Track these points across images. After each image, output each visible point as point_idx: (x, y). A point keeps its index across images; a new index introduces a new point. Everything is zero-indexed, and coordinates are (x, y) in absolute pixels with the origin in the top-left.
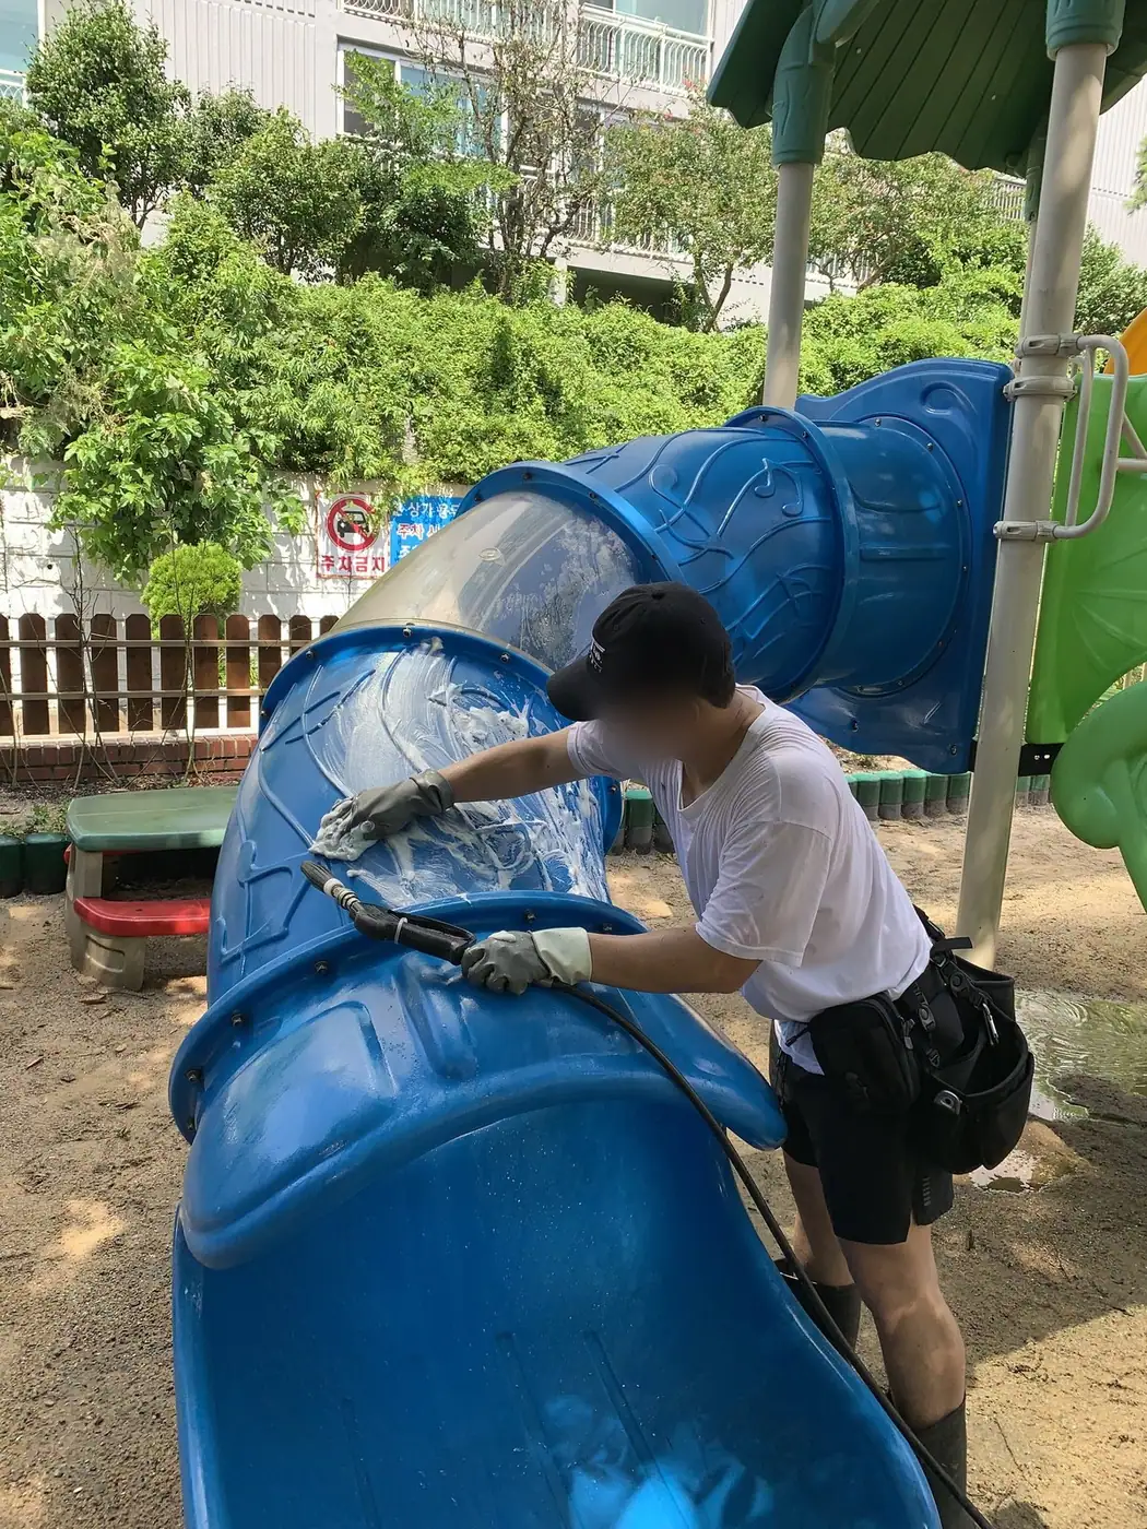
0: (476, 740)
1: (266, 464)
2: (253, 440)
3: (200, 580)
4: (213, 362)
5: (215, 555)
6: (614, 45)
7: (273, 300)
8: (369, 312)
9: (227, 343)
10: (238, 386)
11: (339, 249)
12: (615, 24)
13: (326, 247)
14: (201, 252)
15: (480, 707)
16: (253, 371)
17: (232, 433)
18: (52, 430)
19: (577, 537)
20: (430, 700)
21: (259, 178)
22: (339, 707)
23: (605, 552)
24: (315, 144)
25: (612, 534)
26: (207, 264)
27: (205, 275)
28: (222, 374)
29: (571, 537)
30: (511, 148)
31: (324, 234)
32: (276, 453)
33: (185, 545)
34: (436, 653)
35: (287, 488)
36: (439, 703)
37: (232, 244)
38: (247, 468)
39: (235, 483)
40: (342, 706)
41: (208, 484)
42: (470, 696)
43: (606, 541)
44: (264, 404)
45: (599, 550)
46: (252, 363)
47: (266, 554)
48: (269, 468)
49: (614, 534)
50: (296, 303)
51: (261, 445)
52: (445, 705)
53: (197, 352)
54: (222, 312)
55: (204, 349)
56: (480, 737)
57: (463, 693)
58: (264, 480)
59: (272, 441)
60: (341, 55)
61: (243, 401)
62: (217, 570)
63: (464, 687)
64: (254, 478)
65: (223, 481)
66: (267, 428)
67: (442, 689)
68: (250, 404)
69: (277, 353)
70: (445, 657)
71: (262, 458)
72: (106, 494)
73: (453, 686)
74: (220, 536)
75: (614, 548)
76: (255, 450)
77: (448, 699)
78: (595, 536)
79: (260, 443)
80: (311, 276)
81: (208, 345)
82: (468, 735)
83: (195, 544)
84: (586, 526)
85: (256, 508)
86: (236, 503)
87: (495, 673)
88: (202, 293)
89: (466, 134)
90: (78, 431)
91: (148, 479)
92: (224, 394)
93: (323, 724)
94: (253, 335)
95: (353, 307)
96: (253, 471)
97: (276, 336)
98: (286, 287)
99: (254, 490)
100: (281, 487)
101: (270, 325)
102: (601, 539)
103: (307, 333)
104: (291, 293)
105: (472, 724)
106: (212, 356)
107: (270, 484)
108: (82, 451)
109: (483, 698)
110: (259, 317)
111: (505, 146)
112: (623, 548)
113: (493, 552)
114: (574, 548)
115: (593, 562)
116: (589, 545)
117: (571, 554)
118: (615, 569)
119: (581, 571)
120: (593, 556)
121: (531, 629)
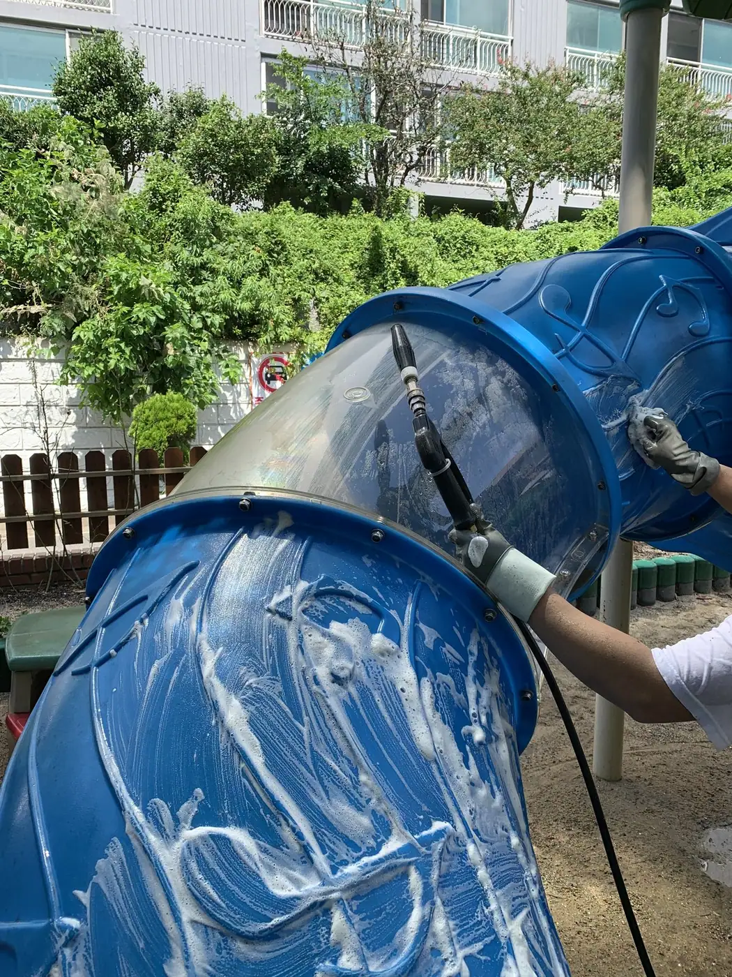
0: (336, 679)
1: (215, 336)
2: (203, 319)
3: (167, 419)
4: (177, 267)
5: (178, 401)
6: (445, 46)
7: (218, 224)
8: (282, 228)
9: (185, 254)
10: (194, 283)
11: (262, 188)
12: (445, 33)
13: (253, 187)
14: (168, 193)
15: (343, 620)
16: (204, 272)
17: (189, 315)
18: (65, 318)
19: (460, 368)
20: (269, 610)
21: (207, 142)
22: (142, 622)
23: (495, 387)
24: (245, 117)
25: (502, 365)
26: (172, 202)
27: (170, 209)
28: (183, 275)
29: (453, 370)
30: (378, 113)
31: (251, 178)
32: (220, 328)
33: (157, 394)
34: (282, 535)
35: (228, 352)
36: (283, 615)
37: (189, 187)
38: (200, 339)
39: (193, 350)
40: (147, 621)
41: (171, 352)
42: (327, 600)
43: (495, 373)
44: (212, 295)
45: (488, 383)
46: (203, 266)
47: (214, 398)
48: (216, 339)
49: (504, 364)
50: (233, 224)
51: (209, 323)
52: (290, 619)
53: (165, 261)
54: (182, 233)
55: (170, 258)
56: (342, 674)
57: (319, 595)
58: (212, 346)
59: (217, 319)
60: (264, 65)
61: (198, 293)
62: (179, 412)
63: (320, 584)
64: (205, 345)
65: (183, 349)
66: (213, 311)
67: (287, 593)
68: (202, 295)
69: (220, 259)
70: (295, 540)
71: (211, 332)
72: (100, 361)
73: (303, 585)
74: (178, 388)
75: (505, 380)
76: (206, 327)
77: (296, 611)
78: (482, 368)
79: (209, 321)
80: (245, 207)
81: (172, 257)
82: (322, 672)
83: (164, 393)
84: (471, 356)
85: (208, 367)
86: (192, 363)
87: (365, 559)
88: (168, 221)
89: (347, 108)
90: (81, 319)
91: (128, 351)
92: (184, 289)
93: (117, 650)
94: (203, 247)
95: (272, 225)
96: (205, 341)
97: (220, 247)
98: (226, 214)
99: (206, 354)
100: (224, 351)
101: (215, 240)
102: (490, 370)
103: (241, 244)
104: (228, 218)
105: (329, 650)
106: (176, 263)
107: (216, 349)
108: (84, 332)
109: (348, 602)
110: (207, 234)
111: (374, 112)
112: (517, 379)
113: (361, 391)
114: (458, 382)
115: (482, 398)
116: (476, 378)
117: (454, 389)
118: (509, 405)
119: (468, 409)
120: (482, 391)
121: (411, 489)
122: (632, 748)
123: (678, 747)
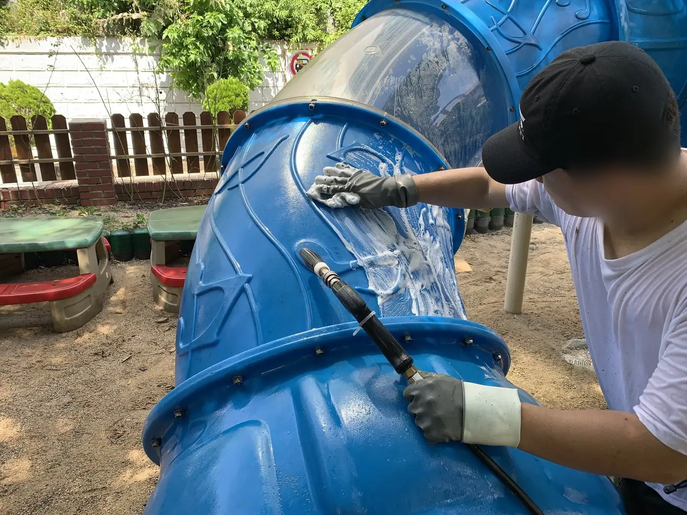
2: (253, 24)
3: (229, 96)
5: (236, 84)
17: (242, 21)
18: (157, 24)
19: (433, 35)
22: (263, 163)
23: (453, 47)
25: (457, 34)
29: (428, 36)
32: (264, 30)
33: (221, 79)
35: (270, 48)
36: (335, 159)
38: (250, 39)
39: (245, 47)
41: (231, 48)
42: (357, 153)
43: (454, 39)
44: (258, 5)
45: (448, 45)
47: (260, 82)
48: (261, 38)
49: (459, 33)
51: (256, 27)
57: (352, 151)
58: (259, 44)
59: (262, 24)
61: (248, 4)
62: (237, 91)
63: (353, 145)
64: (254, 43)
65: (238, 46)
66: (259, 18)
68: (251, 6)
70: (339, 124)
71: (258, 33)
72: (182, 55)
74: (236, 74)
75: (459, 43)
76: (254, 30)
78: (446, 35)
79: (256, 25)
83: (226, 78)
84: (439, 29)
85: (256, 59)
86: (246, 57)
87: (376, 135)
90: (168, 23)
91: (202, 47)
96: (253, 40)
99: (254, 49)
100: (267, 48)
102: (450, 37)
107: (262, 46)
108: (171, 33)
109: (367, 155)
112: (466, 43)
113: (374, 48)
114: (431, 44)
115: (445, 53)
116: (442, 42)
117: (428, 48)
118: (460, 58)
119: (436, 59)
120: (445, 49)
121: (402, 102)
122: (530, 299)
123: (559, 299)
